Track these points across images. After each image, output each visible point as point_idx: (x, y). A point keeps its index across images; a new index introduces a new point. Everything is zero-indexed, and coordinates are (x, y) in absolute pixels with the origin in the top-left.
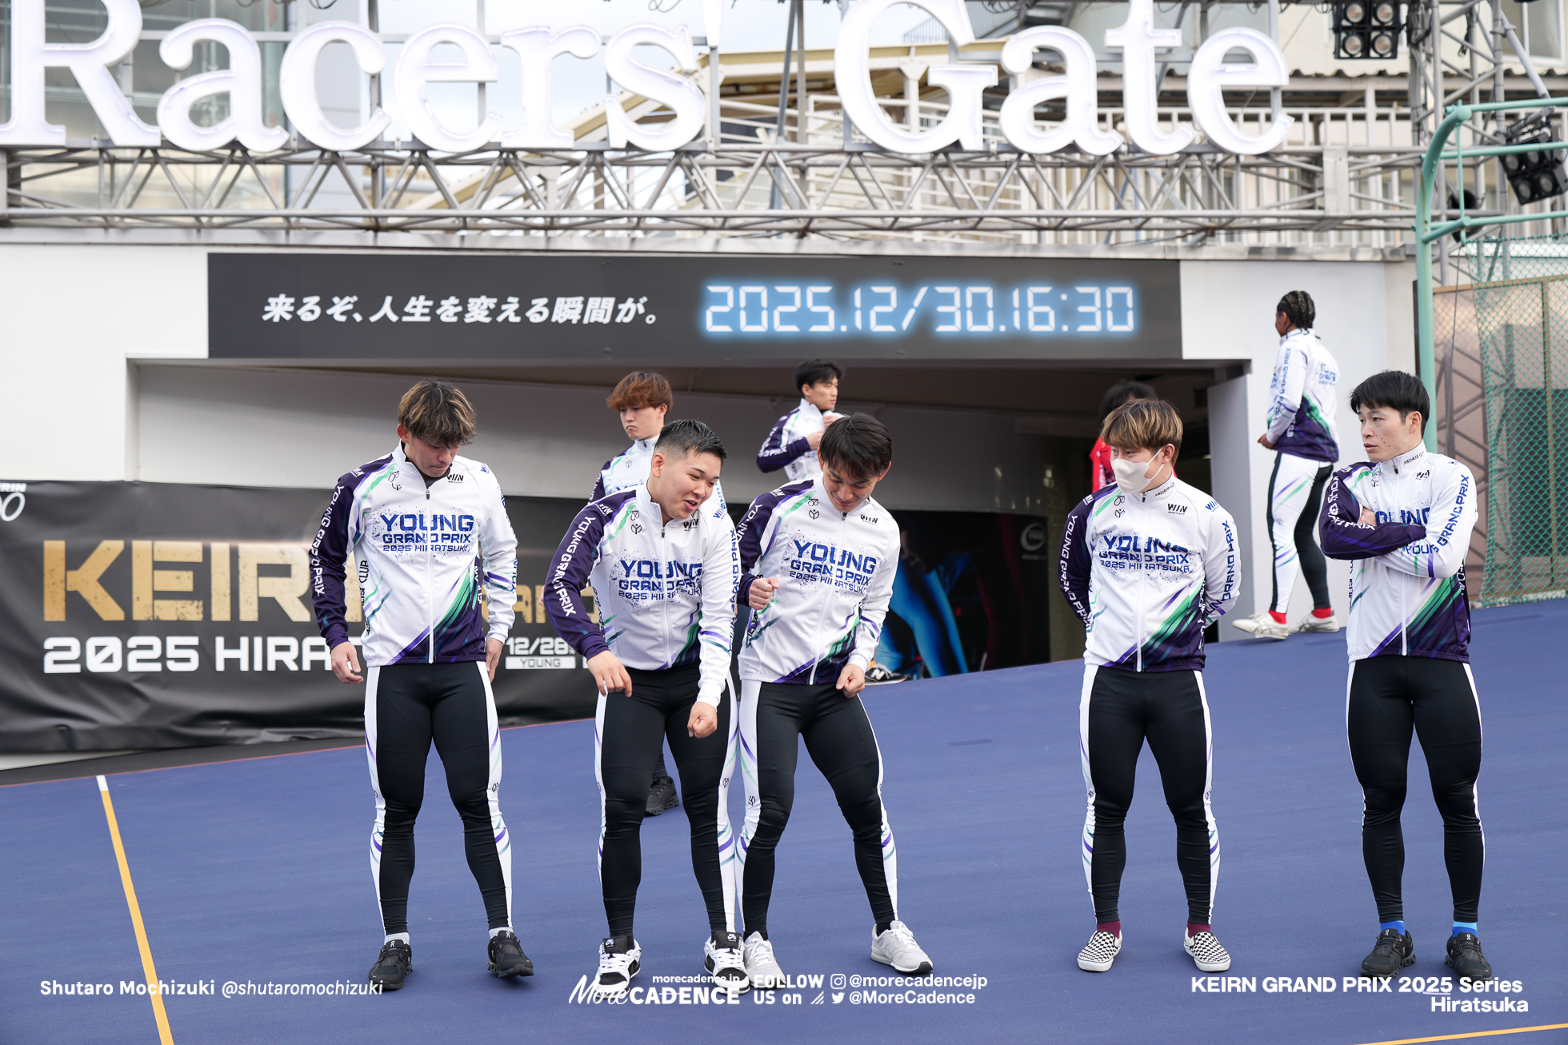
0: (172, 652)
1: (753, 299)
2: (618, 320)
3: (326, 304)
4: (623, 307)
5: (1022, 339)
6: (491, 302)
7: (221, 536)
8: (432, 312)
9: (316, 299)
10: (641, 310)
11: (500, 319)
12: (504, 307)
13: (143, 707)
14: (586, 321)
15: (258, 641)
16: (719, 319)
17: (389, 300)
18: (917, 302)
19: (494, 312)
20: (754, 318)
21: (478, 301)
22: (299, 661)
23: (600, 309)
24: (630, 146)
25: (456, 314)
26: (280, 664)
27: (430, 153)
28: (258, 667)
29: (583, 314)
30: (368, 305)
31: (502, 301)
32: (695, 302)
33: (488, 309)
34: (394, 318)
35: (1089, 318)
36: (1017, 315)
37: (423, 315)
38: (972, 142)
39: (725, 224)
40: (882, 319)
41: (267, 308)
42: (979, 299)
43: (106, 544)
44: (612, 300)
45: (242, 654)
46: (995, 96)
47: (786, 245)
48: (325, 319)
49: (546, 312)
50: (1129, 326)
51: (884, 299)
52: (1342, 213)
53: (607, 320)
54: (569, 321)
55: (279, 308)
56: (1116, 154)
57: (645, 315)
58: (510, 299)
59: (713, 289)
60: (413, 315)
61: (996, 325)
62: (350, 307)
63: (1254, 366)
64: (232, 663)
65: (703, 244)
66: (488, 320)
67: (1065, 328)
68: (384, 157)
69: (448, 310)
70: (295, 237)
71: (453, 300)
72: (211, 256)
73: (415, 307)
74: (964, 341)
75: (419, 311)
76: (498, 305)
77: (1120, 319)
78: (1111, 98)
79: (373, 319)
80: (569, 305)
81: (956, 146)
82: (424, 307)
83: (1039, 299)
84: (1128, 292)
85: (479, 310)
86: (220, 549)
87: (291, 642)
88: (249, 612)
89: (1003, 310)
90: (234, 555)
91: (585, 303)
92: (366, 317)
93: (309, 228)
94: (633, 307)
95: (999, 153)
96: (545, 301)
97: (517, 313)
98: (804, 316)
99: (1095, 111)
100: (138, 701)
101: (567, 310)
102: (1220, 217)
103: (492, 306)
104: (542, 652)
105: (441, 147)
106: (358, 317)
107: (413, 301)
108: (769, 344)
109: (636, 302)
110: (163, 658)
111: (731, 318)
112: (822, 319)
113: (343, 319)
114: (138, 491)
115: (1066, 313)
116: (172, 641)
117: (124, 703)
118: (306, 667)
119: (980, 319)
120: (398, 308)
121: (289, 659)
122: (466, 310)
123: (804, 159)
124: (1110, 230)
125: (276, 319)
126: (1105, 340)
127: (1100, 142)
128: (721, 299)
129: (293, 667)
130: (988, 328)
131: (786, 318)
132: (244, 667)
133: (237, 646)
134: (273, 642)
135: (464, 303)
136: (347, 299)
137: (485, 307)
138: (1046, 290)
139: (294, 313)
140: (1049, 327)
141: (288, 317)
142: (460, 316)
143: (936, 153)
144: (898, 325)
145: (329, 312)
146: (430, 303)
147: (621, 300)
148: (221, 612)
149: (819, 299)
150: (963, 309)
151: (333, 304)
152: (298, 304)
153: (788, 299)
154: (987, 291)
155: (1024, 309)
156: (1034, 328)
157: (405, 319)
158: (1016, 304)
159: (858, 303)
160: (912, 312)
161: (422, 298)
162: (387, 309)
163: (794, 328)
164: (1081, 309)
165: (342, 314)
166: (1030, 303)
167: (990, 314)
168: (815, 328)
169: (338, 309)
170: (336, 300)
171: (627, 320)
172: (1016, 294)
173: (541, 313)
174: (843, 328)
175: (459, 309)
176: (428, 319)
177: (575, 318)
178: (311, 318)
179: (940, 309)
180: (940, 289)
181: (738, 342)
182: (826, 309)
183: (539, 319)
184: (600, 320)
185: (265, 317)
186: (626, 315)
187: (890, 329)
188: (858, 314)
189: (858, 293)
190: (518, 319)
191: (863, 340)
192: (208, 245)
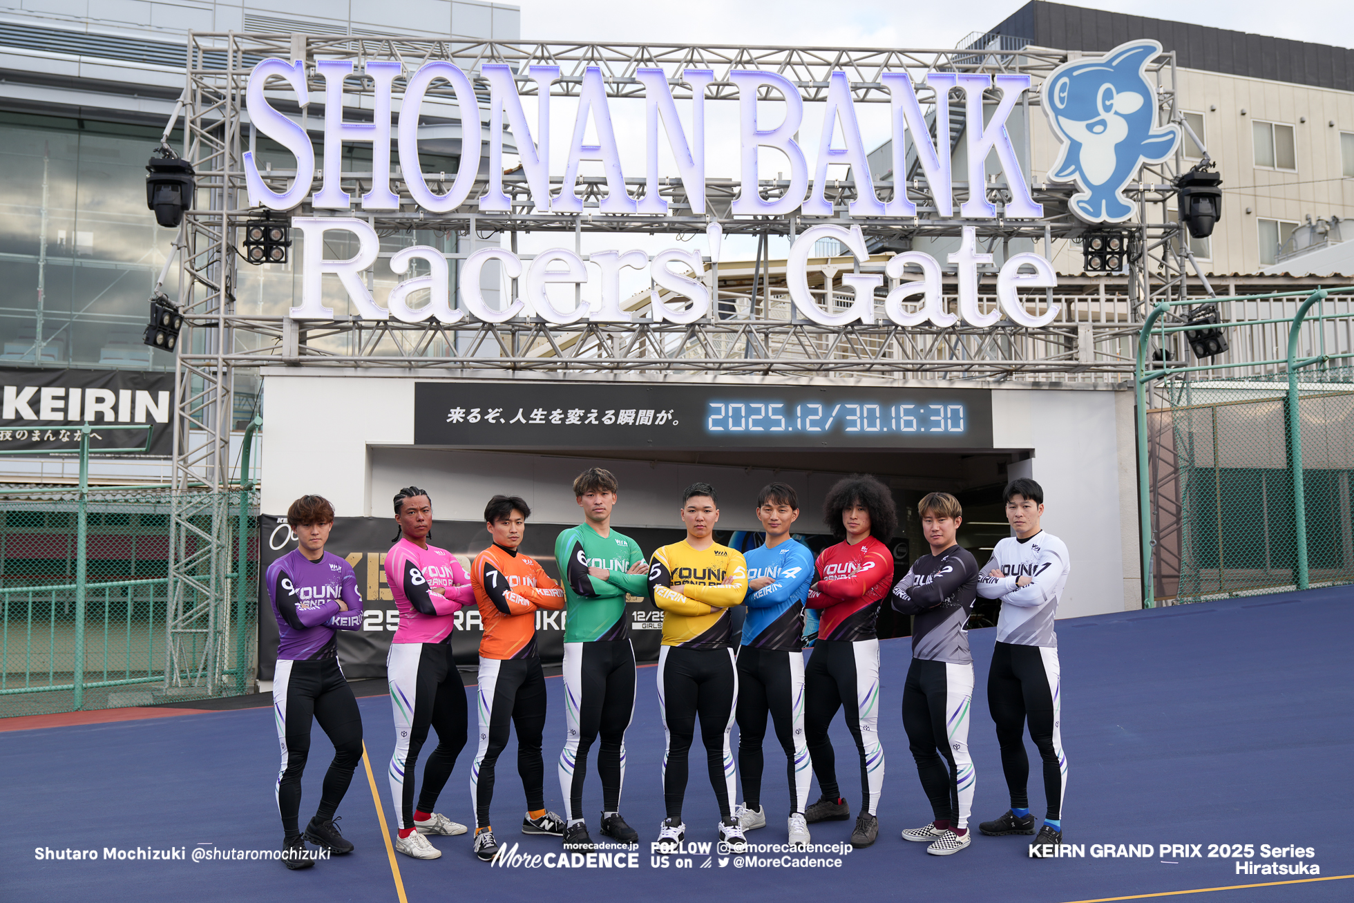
0: (389, 620)
1: (737, 411)
2: (656, 423)
3: (484, 413)
4: (660, 416)
5: (897, 436)
6: (581, 412)
8: (547, 418)
9: (478, 410)
10: (670, 417)
11: (586, 422)
12: (589, 415)
13: (372, 652)
14: (637, 424)
16: (716, 423)
17: (521, 410)
18: (834, 414)
19: (583, 418)
20: (737, 423)
21: (574, 412)
22: (464, 624)
23: (646, 417)
24: (665, 321)
25: (560, 419)
27: (547, 325)
29: (635, 419)
30: (509, 413)
31: (588, 411)
32: (703, 413)
33: (580, 416)
34: (524, 421)
35: (937, 424)
36: (894, 421)
37: (541, 419)
38: (868, 320)
39: (719, 367)
40: (813, 423)
41: (449, 415)
42: (871, 412)
43: (352, 554)
44: (653, 411)
46: (882, 292)
47: (756, 379)
48: (483, 422)
49: (613, 418)
50: (961, 428)
51: (815, 412)
52: (1089, 363)
53: (650, 423)
54: (627, 423)
55: (456, 415)
56: (953, 327)
57: (672, 420)
58: (593, 411)
59: (713, 405)
60: (535, 419)
61: (881, 428)
62: (498, 414)
63: (1036, 453)
65: (707, 378)
66: (579, 423)
67: (923, 430)
68: (519, 326)
69: (556, 417)
70: (467, 373)
71: (559, 411)
72: (416, 383)
73: (536, 415)
74: (862, 436)
75: (538, 417)
76: (585, 414)
77: (955, 424)
78: (951, 290)
79: (512, 422)
80: (627, 414)
81: (859, 321)
82: (542, 415)
83: (907, 412)
84: (960, 408)
85: (574, 417)
89: (886, 419)
91: (637, 413)
92: (507, 421)
93: (474, 368)
94: (665, 416)
95: (884, 326)
96: (613, 411)
97: (596, 419)
98: (767, 421)
99: (941, 297)
100: (369, 648)
101: (626, 417)
102: (1016, 365)
103: (582, 415)
105: (553, 320)
106: (502, 421)
107: (535, 411)
108: (746, 437)
109: (667, 412)
110: (384, 623)
111: (722, 422)
112: (778, 423)
113: (494, 421)
114: (371, 523)
115: (923, 421)
116: (390, 613)
117: (361, 650)
118: (468, 628)
119: (872, 424)
120: (526, 415)
122: (566, 417)
123: (768, 329)
124: (946, 372)
125: (455, 422)
126: (946, 436)
127: (943, 321)
128: (718, 411)
130: (877, 429)
131: (756, 423)
135: (565, 413)
136: (497, 410)
137: (578, 415)
138: (911, 406)
139: (465, 418)
140: (913, 429)
141: (461, 420)
142: (563, 420)
143: (846, 326)
144: (822, 426)
145: (486, 418)
146: (545, 413)
147: (658, 411)
149: (775, 411)
150: (862, 418)
151: (489, 413)
152: (468, 413)
153: (758, 411)
154: (876, 407)
155: (898, 418)
156: (904, 429)
157: (530, 422)
158: (893, 415)
159: (799, 414)
160: (831, 419)
161: (541, 409)
162: (520, 416)
163: (761, 429)
164: (932, 418)
165: (493, 419)
166: (902, 414)
167: (878, 421)
168: (773, 429)
169: (491, 416)
170: (490, 410)
171: (661, 423)
172: (893, 409)
173: (610, 419)
174: (790, 429)
175: (563, 416)
176: (544, 422)
177: (631, 422)
178: (475, 421)
179: (848, 418)
180: (848, 406)
181: (728, 437)
182: (780, 417)
183: (609, 422)
184: (646, 423)
185: (448, 421)
186: (661, 420)
187: (818, 429)
188: (799, 420)
189: (799, 408)
190: (597, 422)
191: (802, 436)
192: (415, 378)
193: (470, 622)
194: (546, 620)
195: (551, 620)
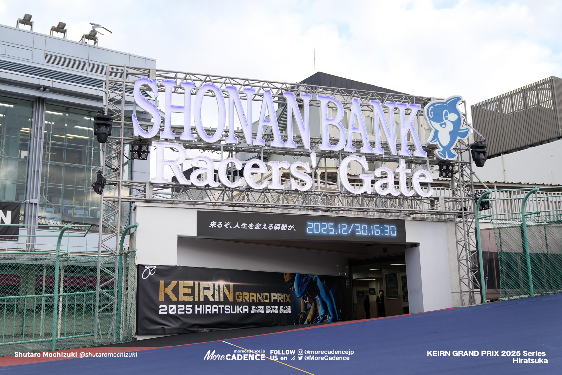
0: (187, 309)
1: (317, 225)
2: (288, 230)
3: (223, 224)
4: (289, 227)
5: (373, 237)
6: (260, 225)
7: (196, 280)
8: (247, 226)
9: (221, 223)
10: (293, 228)
11: (262, 229)
12: (263, 226)
13: (181, 323)
14: (281, 230)
15: (204, 306)
16: (310, 230)
17: (238, 223)
18: (351, 228)
19: (261, 227)
20: (317, 230)
21: (258, 224)
22: (211, 311)
23: (284, 227)
24: (296, 190)
25: (252, 227)
26: (208, 312)
27: (250, 189)
28: (204, 313)
29: (280, 228)
30: (233, 224)
31: (263, 224)
32: (305, 226)
33: (260, 226)
34: (239, 228)
35: (387, 233)
36: (372, 231)
37: (245, 227)
38: (369, 192)
39: (313, 209)
40: (344, 231)
41: (210, 224)
42: (364, 227)
43: (173, 281)
44: (287, 225)
45: (200, 309)
47: (320, 213)
49: (272, 227)
50: (395, 235)
51: (345, 227)
52: (443, 211)
53: (286, 230)
54: (277, 229)
55: (213, 224)
56: (398, 196)
57: (294, 229)
58: (265, 224)
59: (308, 223)
60: (243, 227)
61: (368, 233)
62: (229, 225)
63: (421, 244)
64: (198, 311)
65: (304, 212)
66: (260, 229)
67: (382, 235)
69: (251, 226)
70: (216, 207)
71: (252, 224)
72: (197, 211)
73: (243, 225)
74: (361, 237)
77: (393, 233)
78: (397, 183)
79: (234, 228)
83: (377, 228)
84: (395, 227)
85: (258, 226)
86: (196, 283)
87: (210, 306)
88: (202, 299)
89: (369, 230)
90: (199, 284)
91: (281, 226)
92: (233, 227)
93: (219, 206)
94: (291, 227)
95: (375, 195)
96: (272, 225)
97: (266, 227)
98: (328, 230)
99: (394, 186)
100: (180, 321)
101: (277, 227)
102: (415, 211)
104: (258, 309)
105: (254, 187)
106: (231, 227)
107: (243, 224)
108: (321, 236)
109: (292, 226)
111: (312, 230)
112: (332, 231)
113: (227, 227)
114: (180, 268)
115: (382, 231)
116: (187, 306)
117: (177, 322)
118: (213, 313)
119: (365, 232)
120: (240, 225)
121: (209, 310)
122: (255, 226)
125: (212, 227)
126: (390, 238)
127: (395, 194)
128: (310, 225)
129: (210, 313)
130: (366, 234)
131: (324, 230)
132: (201, 313)
133: (199, 308)
134: (207, 306)
135: (254, 225)
136: (228, 223)
138: (378, 226)
140: (379, 234)
141: (215, 227)
142: (254, 227)
144: (348, 233)
145: (224, 226)
146: (247, 224)
147: (289, 225)
148: (196, 299)
149: (331, 226)
150: (361, 229)
152: (217, 224)
153: (324, 226)
154: (366, 226)
155: (374, 230)
156: (376, 234)
157: (241, 228)
158: (372, 229)
159: (339, 228)
160: (351, 230)
161: (245, 223)
162: (237, 225)
163: (326, 233)
164: (385, 230)
165: (227, 226)
166: (375, 229)
167: (367, 231)
168: (330, 233)
169: (226, 225)
170: (226, 223)
171: (290, 230)
172: (372, 226)
173: (271, 228)
174: (336, 233)
175: (253, 226)
176: (246, 228)
177: (279, 229)
178: (220, 227)
179: (356, 229)
180: (356, 225)
181: (314, 236)
182: (333, 228)
183: (271, 229)
184: (284, 229)
185: (210, 227)
186: (290, 229)
187: (346, 234)
188: (339, 230)
189: (339, 225)
190: (266, 229)
191: (341, 236)
192: (197, 209)
193: (214, 310)
194: (238, 309)
195: (240, 309)
